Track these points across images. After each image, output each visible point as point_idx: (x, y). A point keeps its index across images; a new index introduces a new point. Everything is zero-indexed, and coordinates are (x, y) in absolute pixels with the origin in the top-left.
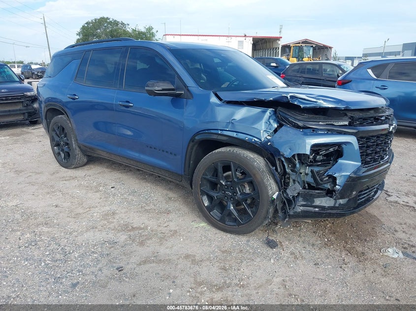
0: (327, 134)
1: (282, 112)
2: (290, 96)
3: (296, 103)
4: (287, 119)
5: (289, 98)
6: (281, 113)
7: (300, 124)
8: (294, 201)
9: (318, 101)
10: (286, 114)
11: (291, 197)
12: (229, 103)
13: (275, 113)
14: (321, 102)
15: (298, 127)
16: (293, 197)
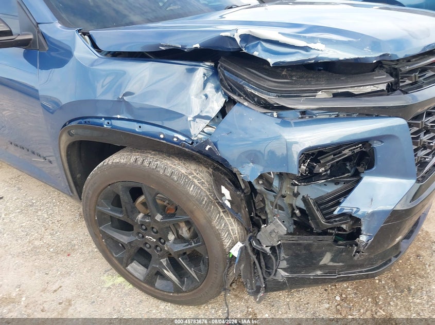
0: (337, 118)
1: (228, 71)
2: (241, 36)
3: (256, 54)
4: (241, 88)
5: (238, 40)
6: (226, 73)
7: (272, 99)
8: (276, 256)
9: (311, 45)
10: (237, 76)
11: (268, 249)
12: (116, 55)
13: (215, 71)
14: (319, 46)
15: (267, 106)
16: (273, 249)
